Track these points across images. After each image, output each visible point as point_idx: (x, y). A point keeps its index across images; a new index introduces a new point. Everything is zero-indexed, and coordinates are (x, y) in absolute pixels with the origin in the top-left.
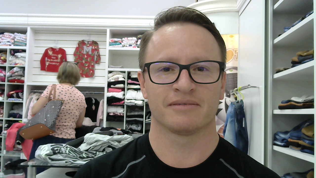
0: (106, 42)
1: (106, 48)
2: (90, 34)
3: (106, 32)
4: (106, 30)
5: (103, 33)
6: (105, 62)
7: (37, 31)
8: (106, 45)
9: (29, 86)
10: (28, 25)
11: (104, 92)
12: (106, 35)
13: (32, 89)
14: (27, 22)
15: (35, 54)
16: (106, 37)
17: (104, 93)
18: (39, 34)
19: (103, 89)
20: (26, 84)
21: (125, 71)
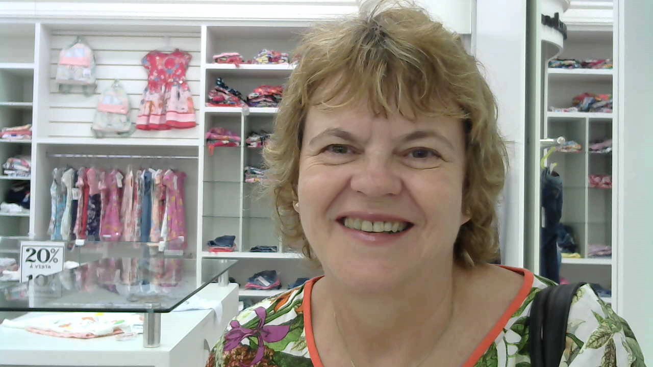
0: (200, 52)
1: (199, 66)
2: (170, 37)
3: (200, 32)
4: (200, 28)
5: (194, 33)
6: (199, 95)
7: (54, 32)
8: (199, 59)
9: (41, 146)
10: (37, 19)
11: (198, 156)
12: (200, 37)
13: (47, 153)
14: (33, 13)
16: (200, 42)
17: (197, 159)
18: (59, 37)
19: (194, 150)
20: (35, 141)
21: (240, 114)
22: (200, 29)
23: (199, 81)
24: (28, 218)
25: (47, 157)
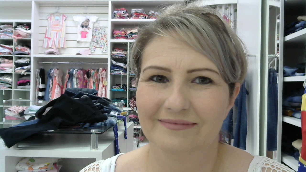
0: (108, 13)
1: (108, 20)
2: (93, 7)
3: (108, 4)
5: (105, 5)
6: (108, 34)
7: (41, 5)
8: (108, 17)
9: (35, 58)
11: (107, 62)
12: (108, 6)
13: (38, 61)
15: (40, 27)
16: (108, 9)
17: (107, 64)
18: (43, 7)
19: (106, 60)
20: (32, 56)
21: (127, 42)
22: (108, 2)
23: (108, 27)
24: (29, 91)
25: (38, 63)
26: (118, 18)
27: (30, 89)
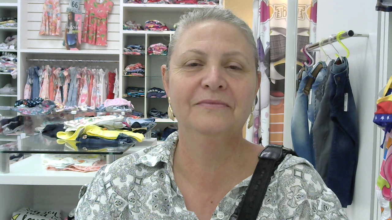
1: (119, 5)
6: (119, 23)
8: (119, 0)
9: (23, 54)
11: (119, 60)
13: (26, 58)
17: (119, 62)
19: (117, 57)
20: (19, 51)
21: (145, 34)
23: (119, 14)
24: (16, 98)
25: (27, 61)
26: (132, 2)
27: (17, 94)
